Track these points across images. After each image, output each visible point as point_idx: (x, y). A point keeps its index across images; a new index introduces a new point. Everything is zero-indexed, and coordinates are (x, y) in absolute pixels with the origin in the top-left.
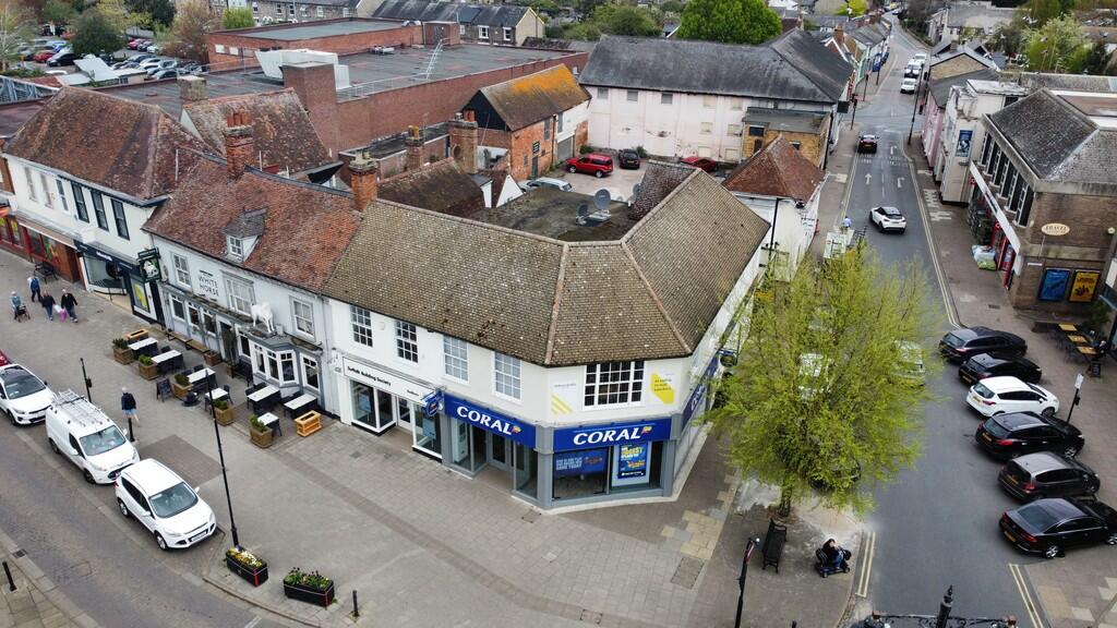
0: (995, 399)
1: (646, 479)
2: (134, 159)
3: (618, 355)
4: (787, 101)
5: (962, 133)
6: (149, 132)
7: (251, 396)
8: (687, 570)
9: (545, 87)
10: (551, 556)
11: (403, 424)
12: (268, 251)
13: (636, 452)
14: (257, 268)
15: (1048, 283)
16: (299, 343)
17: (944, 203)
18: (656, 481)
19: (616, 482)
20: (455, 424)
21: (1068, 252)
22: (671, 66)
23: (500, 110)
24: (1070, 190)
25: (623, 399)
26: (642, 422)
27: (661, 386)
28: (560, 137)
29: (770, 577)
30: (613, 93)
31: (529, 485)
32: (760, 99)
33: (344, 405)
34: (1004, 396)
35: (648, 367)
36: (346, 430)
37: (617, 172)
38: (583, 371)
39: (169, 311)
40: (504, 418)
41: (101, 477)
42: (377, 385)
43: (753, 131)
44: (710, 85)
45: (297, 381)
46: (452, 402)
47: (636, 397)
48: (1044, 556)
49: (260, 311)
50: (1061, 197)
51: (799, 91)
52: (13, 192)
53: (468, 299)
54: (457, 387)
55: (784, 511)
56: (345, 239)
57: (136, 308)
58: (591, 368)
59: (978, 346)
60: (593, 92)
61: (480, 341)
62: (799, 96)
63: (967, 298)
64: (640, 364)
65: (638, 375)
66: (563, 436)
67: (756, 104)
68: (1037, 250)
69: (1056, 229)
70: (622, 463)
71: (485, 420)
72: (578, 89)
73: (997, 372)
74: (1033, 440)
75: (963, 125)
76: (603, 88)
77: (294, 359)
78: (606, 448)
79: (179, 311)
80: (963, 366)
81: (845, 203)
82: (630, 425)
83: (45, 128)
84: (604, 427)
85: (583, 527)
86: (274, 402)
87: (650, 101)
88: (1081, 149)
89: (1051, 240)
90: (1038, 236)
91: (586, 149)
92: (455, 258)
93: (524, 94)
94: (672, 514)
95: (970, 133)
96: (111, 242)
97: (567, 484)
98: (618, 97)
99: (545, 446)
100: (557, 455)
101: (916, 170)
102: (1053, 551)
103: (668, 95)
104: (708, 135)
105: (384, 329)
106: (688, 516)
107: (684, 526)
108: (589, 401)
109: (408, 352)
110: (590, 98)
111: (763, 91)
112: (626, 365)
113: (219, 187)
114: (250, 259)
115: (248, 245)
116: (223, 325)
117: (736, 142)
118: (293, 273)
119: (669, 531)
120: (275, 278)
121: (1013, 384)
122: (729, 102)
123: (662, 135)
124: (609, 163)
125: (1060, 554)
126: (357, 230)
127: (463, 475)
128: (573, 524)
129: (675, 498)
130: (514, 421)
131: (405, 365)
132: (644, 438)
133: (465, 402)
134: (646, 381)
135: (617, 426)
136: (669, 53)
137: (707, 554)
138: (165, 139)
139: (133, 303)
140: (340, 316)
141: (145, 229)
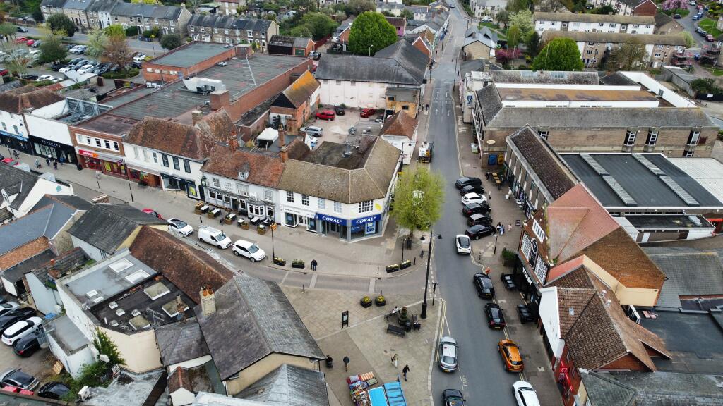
0: (469, 200)
1: (374, 231)
2: (191, 146)
3: (367, 199)
4: (402, 84)
5: (468, 97)
6: (195, 136)
7: (252, 220)
8: (388, 252)
9: (303, 84)
10: (354, 252)
11: (301, 224)
12: (254, 176)
13: (371, 224)
14: (251, 181)
15: (490, 160)
16: (266, 203)
17: (464, 123)
18: (377, 231)
19: (366, 233)
20: (321, 222)
21: (496, 149)
22: (353, 68)
23: (291, 100)
24: (494, 129)
25: (368, 210)
26: (374, 216)
27: (378, 206)
28: (311, 104)
29: (409, 251)
30: (330, 82)
31: (344, 235)
32: (391, 84)
33: (282, 220)
34: (471, 199)
35: (374, 201)
36: (283, 228)
37: (337, 117)
38: (358, 204)
39: (207, 196)
40: (337, 219)
41: (224, 246)
42: (294, 213)
43: (390, 99)
44: (371, 77)
45: (264, 214)
46: (320, 216)
47: (371, 210)
48: (475, 239)
49: (251, 195)
50: (491, 132)
51: (406, 80)
52: (125, 155)
53: (324, 188)
54: (322, 211)
55: (411, 235)
56: (281, 171)
57: (190, 196)
58: (360, 203)
59: (467, 183)
60: (321, 81)
61: (330, 199)
62: (407, 81)
63: (467, 165)
64: (372, 201)
65: (372, 204)
66: (354, 222)
67: (390, 86)
68: (486, 149)
69: (491, 142)
70: (368, 228)
71: (331, 220)
72: (315, 81)
73: (471, 191)
74: (476, 211)
75: (469, 94)
76: (326, 80)
77: (264, 208)
78: (364, 224)
79: (212, 195)
80: (461, 189)
81: (428, 125)
82: (370, 217)
83: (141, 133)
84: (363, 218)
85: (361, 245)
86: (259, 222)
87: (346, 85)
88: (497, 115)
89: (490, 145)
90: (486, 145)
91: (320, 106)
92: (318, 176)
93: (297, 90)
94: (383, 239)
95: (471, 97)
96: (181, 174)
97: (354, 234)
98: (332, 84)
99: (349, 225)
100: (353, 226)
101: (456, 105)
102: (477, 238)
103: (353, 82)
104: (371, 98)
105: (298, 198)
106: (387, 239)
107: (386, 242)
108: (360, 212)
109: (306, 203)
110: (320, 84)
111: (393, 80)
112: (369, 201)
113: (227, 155)
114: (248, 179)
115: (247, 175)
116: (233, 199)
117: (382, 101)
118: (266, 183)
119: (382, 244)
120: (259, 184)
121: (474, 195)
122: (379, 85)
123: (352, 98)
124: (333, 115)
125: (480, 238)
126: (284, 169)
127: (323, 236)
128: (358, 245)
129: (382, 235)
130: (340, 219)
131: (305, 207)
132: (374, 220)
133: (324, 215)
134: (374, 205)
135: (367, 218)
136: (352, 63)
137: (393, 248)
138: (201, 138)
139: (188, 193)
140: (283, 195)
141: (202, 170)
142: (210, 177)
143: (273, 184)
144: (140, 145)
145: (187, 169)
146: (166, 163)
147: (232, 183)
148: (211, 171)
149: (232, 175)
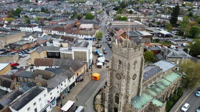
2: (64, 30)
3: (92, 35)
4: (96, 24)
6: (64, 28)
17: (107, 30)
20: (85, 39)
21: (112, 31)
22: (87, 22)
25: (92, 37)
28: (80, 28)
30: (83, 24)
43: (94, 26)
44: (90, 23)
50: (111, 28)
52: (52, 33)
54: (85, 37)
61: (86, 35)
63: (107, 34)
67: (94, 24)
68: (110, 31)
78: (92, 39)
92: (84, 32)
93: (78, 25)
99: (89, 39)
104: (90, 27)
105: (81, 35)
109: (83, 36)
110: (81, 24)
115: (73, 33)
117: (92, 27)
122: (92, 24)
123: (87, 27)
126: (79, 32)
129: (94, 41)
137: (96, 42)
140: (79, 35)
141: (66, 33)
142: (67, 34)
143: (77, 34)
144: (55, 30)
145: (63, 33)
146: (59, 33)
147: (71, 35)
148: (67, 33)
149: (71, 33)
